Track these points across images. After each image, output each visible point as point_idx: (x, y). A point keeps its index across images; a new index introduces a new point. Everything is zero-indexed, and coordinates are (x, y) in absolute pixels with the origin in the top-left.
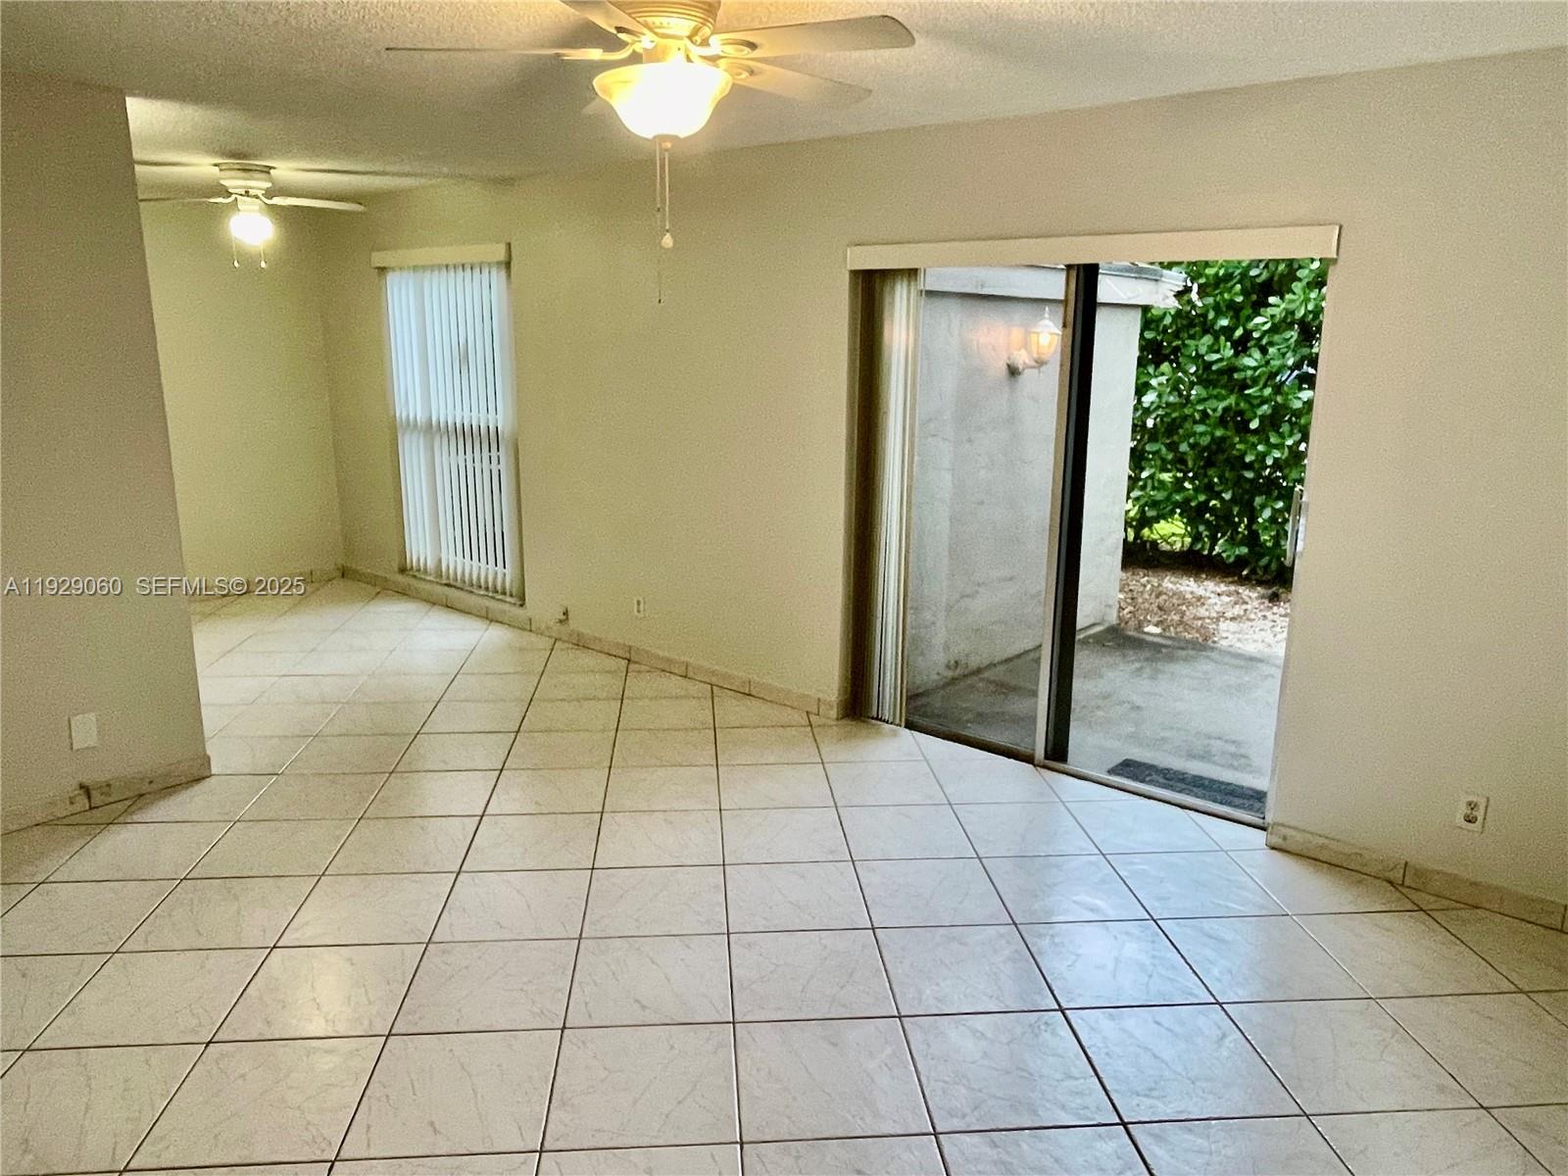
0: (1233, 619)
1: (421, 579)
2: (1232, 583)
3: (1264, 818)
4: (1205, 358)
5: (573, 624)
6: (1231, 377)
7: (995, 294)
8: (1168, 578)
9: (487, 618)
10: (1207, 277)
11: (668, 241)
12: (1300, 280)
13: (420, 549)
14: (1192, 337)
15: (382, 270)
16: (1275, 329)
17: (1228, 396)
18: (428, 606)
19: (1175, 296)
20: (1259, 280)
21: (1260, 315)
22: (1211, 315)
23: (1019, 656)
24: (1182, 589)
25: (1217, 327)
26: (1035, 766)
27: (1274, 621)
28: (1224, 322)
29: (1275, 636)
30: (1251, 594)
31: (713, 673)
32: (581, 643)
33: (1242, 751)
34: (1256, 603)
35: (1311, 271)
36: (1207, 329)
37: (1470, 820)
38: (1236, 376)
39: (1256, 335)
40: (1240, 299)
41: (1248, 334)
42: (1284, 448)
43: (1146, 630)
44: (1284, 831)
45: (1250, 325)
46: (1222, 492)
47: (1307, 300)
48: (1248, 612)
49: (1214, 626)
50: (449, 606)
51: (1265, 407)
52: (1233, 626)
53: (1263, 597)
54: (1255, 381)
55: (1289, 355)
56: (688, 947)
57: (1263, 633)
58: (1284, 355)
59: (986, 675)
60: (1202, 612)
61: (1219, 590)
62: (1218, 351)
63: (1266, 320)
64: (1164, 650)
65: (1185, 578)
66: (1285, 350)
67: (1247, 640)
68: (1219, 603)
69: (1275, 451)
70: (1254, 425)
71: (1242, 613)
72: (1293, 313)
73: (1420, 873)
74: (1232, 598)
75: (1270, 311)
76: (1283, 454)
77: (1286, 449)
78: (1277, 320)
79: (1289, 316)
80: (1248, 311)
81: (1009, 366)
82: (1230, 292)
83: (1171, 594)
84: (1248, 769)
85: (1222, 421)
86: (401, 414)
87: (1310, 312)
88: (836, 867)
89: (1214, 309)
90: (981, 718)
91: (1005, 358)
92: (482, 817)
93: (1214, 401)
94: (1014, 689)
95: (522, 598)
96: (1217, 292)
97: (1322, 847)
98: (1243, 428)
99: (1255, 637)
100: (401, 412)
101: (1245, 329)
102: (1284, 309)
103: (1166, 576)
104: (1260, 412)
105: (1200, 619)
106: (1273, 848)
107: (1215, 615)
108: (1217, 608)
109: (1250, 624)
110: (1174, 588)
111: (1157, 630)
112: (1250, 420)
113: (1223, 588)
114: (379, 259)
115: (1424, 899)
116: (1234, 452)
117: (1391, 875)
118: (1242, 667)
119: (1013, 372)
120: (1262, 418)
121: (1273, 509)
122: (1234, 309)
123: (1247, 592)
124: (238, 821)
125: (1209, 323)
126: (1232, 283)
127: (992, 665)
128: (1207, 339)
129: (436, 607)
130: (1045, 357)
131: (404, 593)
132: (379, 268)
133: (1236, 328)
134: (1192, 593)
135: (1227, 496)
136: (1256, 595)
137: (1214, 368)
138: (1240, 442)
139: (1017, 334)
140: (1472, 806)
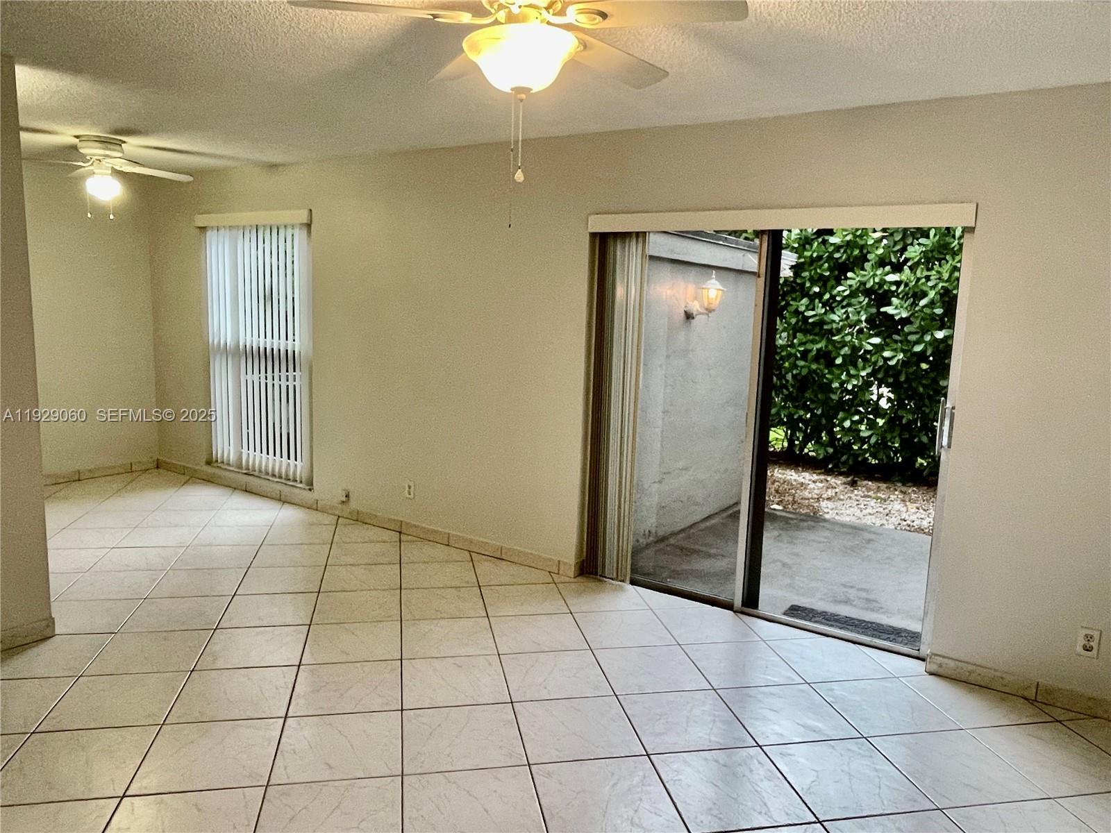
0: (829, 499)
1: (226, 469)
2: (820, 474)
3: (919, 650)
4: (806, 314)
5: (353, 504)
6: (822, 328)
7: (680, 259)
8: (777, 470)
9: (280, 500)
10: (804, 257)
11: (519, 176)
12: (868, 261)
13: (225, 446)
14: (794, 299)
15: (203, 229)
16: (853, 294)
17: (820, 341)
18: (231, 490)
19: (790, 269)
20: (840, 261)
21: (842, 285)
22: (808, 285)
23: (691, 526)
24: (789, 478)
25: (811, 293)
26: (735, 612)
27: (857, 501)
28: (817, 289)
29: (861, 511)
30: (836, 481)
31: (471, 541)
32: (359, 519)
33: (872, 597)
34: (841, 488)
35: (876, 255)
36: (805, 293)
37: (1088, 649)
38: (825, 327)
39: (838, 299)
40: (827, 274)
41: (833, 297)
42: (859, 378)
43: (772, 507)
44: (939, 660)
45: (835, 292)
46: (815, 409)
47: (875, 275)
48: (838, 494)
49: (817, 504)
50: (248, 491)
51: (847, 348)
52: (830, 504)
53: (844, 483)
54: (839, 331)
55: (862, 313)
56: (496, 778)
57: (852, 509)
58: (859, 313)
59: (672, 541)
60: (806, 494)
61: (813, 479)
62: (813, 309)
63: (845, 288)
64: (792, 522)
65: (788, 470)
66: (860, 310)
67: (842, 514)
68: (816, 488)
69: (853, 380)
70: (839, 361)
71: (834, 494)
72: (865, 284)
73: (1049, 692)
74: (823, 484)
75: (849, 282)
76: (859, 381)
77: (861, 379)
78: (853, 288)
79: (862, 286)
80: (832, 282)
81: (686, 312)
82: (820, 268)
83: (782, 481)
84: (881, 610)
85: (816, 359)
86: (213, 341)
87: (877, 283)
88: (603, 700)
89: (809, 280)
90: (676, 574)
91: (683, 307)
92: (299, 666)
93: (811, 344)
94: (694, 551)
95: (310, 483)
96: (812, 268)
97: (970, 672)
98: (830, 363)
99: (848, 512)
100: (213, 339)
101: (831, 295)
102: (859, 281)
103: (775, 468)
104: (842, 352)
105: (805, 499)
106: (931, 674)
107: (816, 496)
108: (816, 491)
109: (842, 502)
110: (783, 477)
111: (780, 508)
112: (835, 358)
113: (815, 477)
114: (201, 220)
115: (1057, 713)
116: (825, 380)
117: (1026, 694)
118: (850, 534)
119: (689, 316)
120: (844, 356)
121: (851, 420)
122: (822, 281)
123: (833, 480)
124: (81, 676)
125: (806, 289)
126: (821, 262)
127: (673, 534)
128: (805, 301)
129: (236, 491)
130: (713, 307)
131: (210, 481)
132: (200, 228)
133: (825, 294)
134: (795, 480)
135: (819, 412)
136: (839, 482)
137: (811, 320)
138: (829, 373)
139: (691, 288)
140: (1089, 638)
